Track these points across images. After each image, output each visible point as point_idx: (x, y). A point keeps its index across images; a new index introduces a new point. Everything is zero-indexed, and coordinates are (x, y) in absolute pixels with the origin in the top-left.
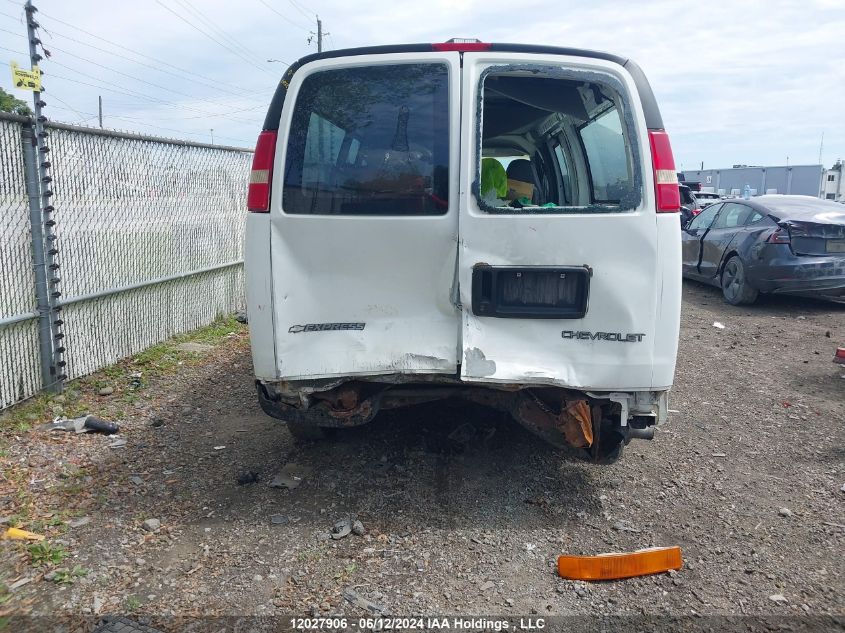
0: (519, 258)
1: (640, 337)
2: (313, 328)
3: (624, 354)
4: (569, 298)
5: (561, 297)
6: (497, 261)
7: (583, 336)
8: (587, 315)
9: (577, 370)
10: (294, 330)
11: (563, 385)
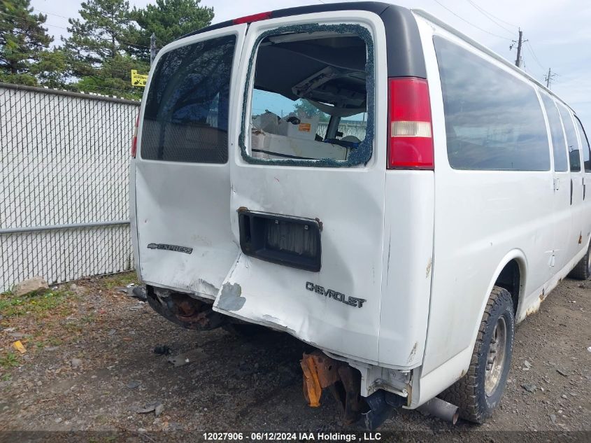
0: (269, 206)
1: (361, 302)
2: (162, 247)
3: (345, 317)
4: (311, 251)
5: (306, 248)
6: (255, 208)
7: (319, 290)
8: (321, 270)
9: (310, 324)
10: (151, 246)
11: (294, 334)
